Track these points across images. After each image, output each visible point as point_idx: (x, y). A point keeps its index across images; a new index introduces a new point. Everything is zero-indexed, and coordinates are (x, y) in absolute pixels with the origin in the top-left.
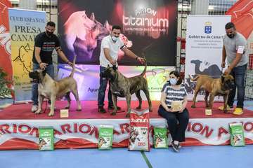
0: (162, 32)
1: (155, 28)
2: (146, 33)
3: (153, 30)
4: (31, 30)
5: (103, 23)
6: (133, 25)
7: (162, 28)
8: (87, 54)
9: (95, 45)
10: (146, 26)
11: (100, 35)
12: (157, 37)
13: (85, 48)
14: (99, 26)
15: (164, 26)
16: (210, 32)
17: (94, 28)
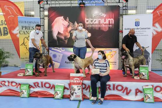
0: (109, 27)
1: (105, 24)
2: (100, 28)
3: (104, 26)
4: (31, 28)
5: (73, 23)
6: (92, 23)
7: (110, 24)
8: (65, 42)
9: (69, 36)
10: (99, 24)
11: (72, 30)
12: (107, 30)
13: (63, 38)
14: (71, 25)
15: (111, 23)
16: (139, 25)
17: (68, 26)
